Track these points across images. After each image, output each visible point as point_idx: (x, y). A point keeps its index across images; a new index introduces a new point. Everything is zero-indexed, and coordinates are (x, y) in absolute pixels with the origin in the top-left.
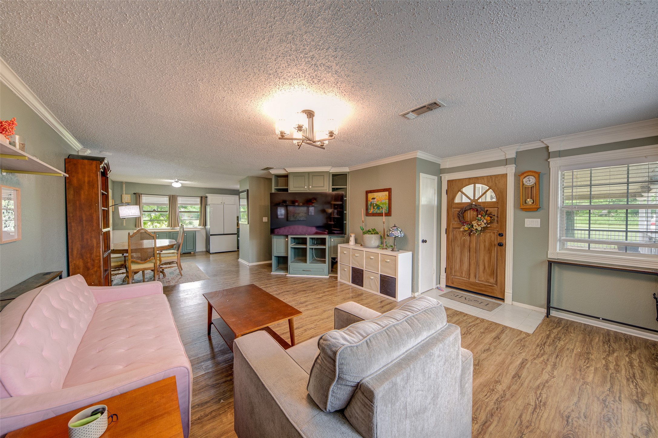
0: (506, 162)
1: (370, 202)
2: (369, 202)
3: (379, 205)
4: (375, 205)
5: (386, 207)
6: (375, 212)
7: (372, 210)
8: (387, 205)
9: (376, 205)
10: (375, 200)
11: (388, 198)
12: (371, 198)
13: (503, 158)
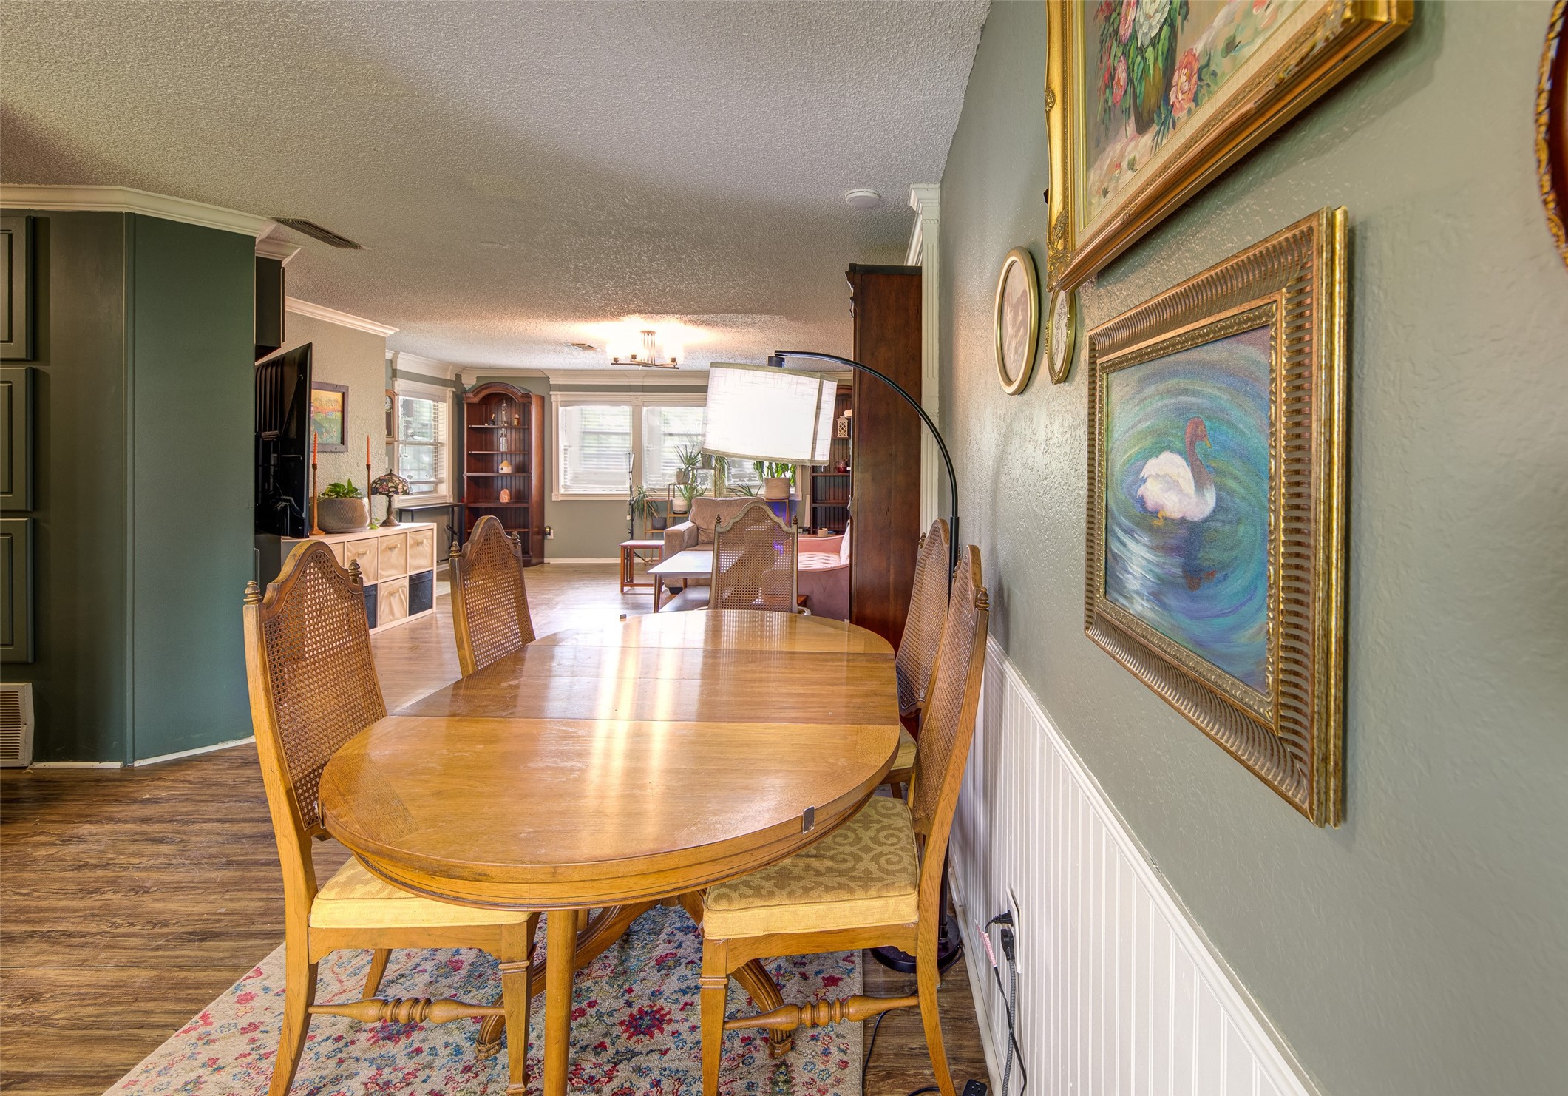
5: (337, 430)
8: (339, 426)
11: (340, 409)
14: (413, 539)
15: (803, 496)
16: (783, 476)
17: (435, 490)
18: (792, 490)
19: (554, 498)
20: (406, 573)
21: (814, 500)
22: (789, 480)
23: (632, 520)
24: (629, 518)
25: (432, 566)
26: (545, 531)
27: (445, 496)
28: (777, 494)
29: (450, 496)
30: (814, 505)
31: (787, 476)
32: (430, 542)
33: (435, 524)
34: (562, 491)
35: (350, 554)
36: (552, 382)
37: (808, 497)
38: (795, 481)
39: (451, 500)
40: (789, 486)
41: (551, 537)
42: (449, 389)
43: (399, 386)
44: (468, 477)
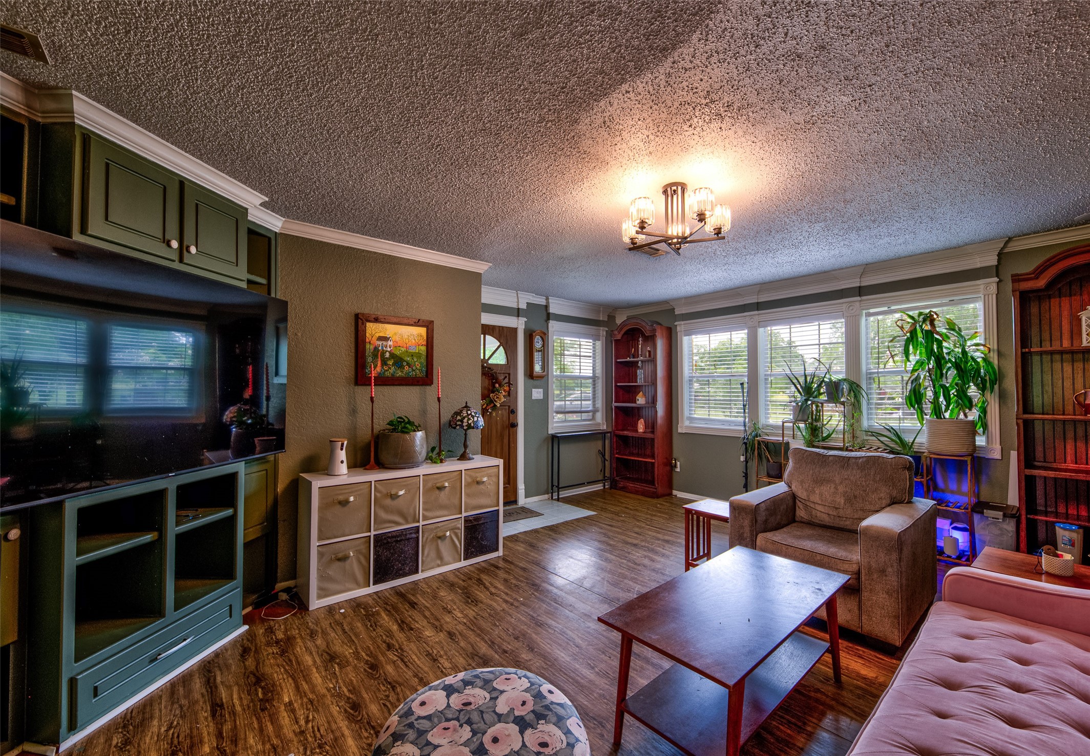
0: (518, 312)
1: (372, 347)
2: (368, 346)
3: (402, 356)
4: (387, 355)
5: (421, 363)
6: (388, 374)
7: (379, 369)
8: (423, 360)
9: (392, 355)
10: (390, 343)
11: (425, 343)
12: (377, 335)
13: (514, 306)
14: (471, 476)
15: (1004, 452)
16: (962, 416)
17: (593, 418)
18: (980, 441)
19: (680, 431)
20: (461, 513)
21: (1028, 460)
22: (973, 424)
23: (746, 461)
24: (742, 458)
25: (498, 505)
26: (671, 463)
27: (599, 424)
28: (951, 447)
29: (603, 424)
30: (1029, 472)
31: (970, 418)
32: (494, 479)
33: (502, 461)
34: (687, 423)
35: (378, 495)
36: (677, 312)
37: (1014, 455)
38: (985, 426)
39: (605, 427)
40: (974, 433)
41: (678, 470)
42: (602, 328)
43: (553, 327)
44: (616, 407)
